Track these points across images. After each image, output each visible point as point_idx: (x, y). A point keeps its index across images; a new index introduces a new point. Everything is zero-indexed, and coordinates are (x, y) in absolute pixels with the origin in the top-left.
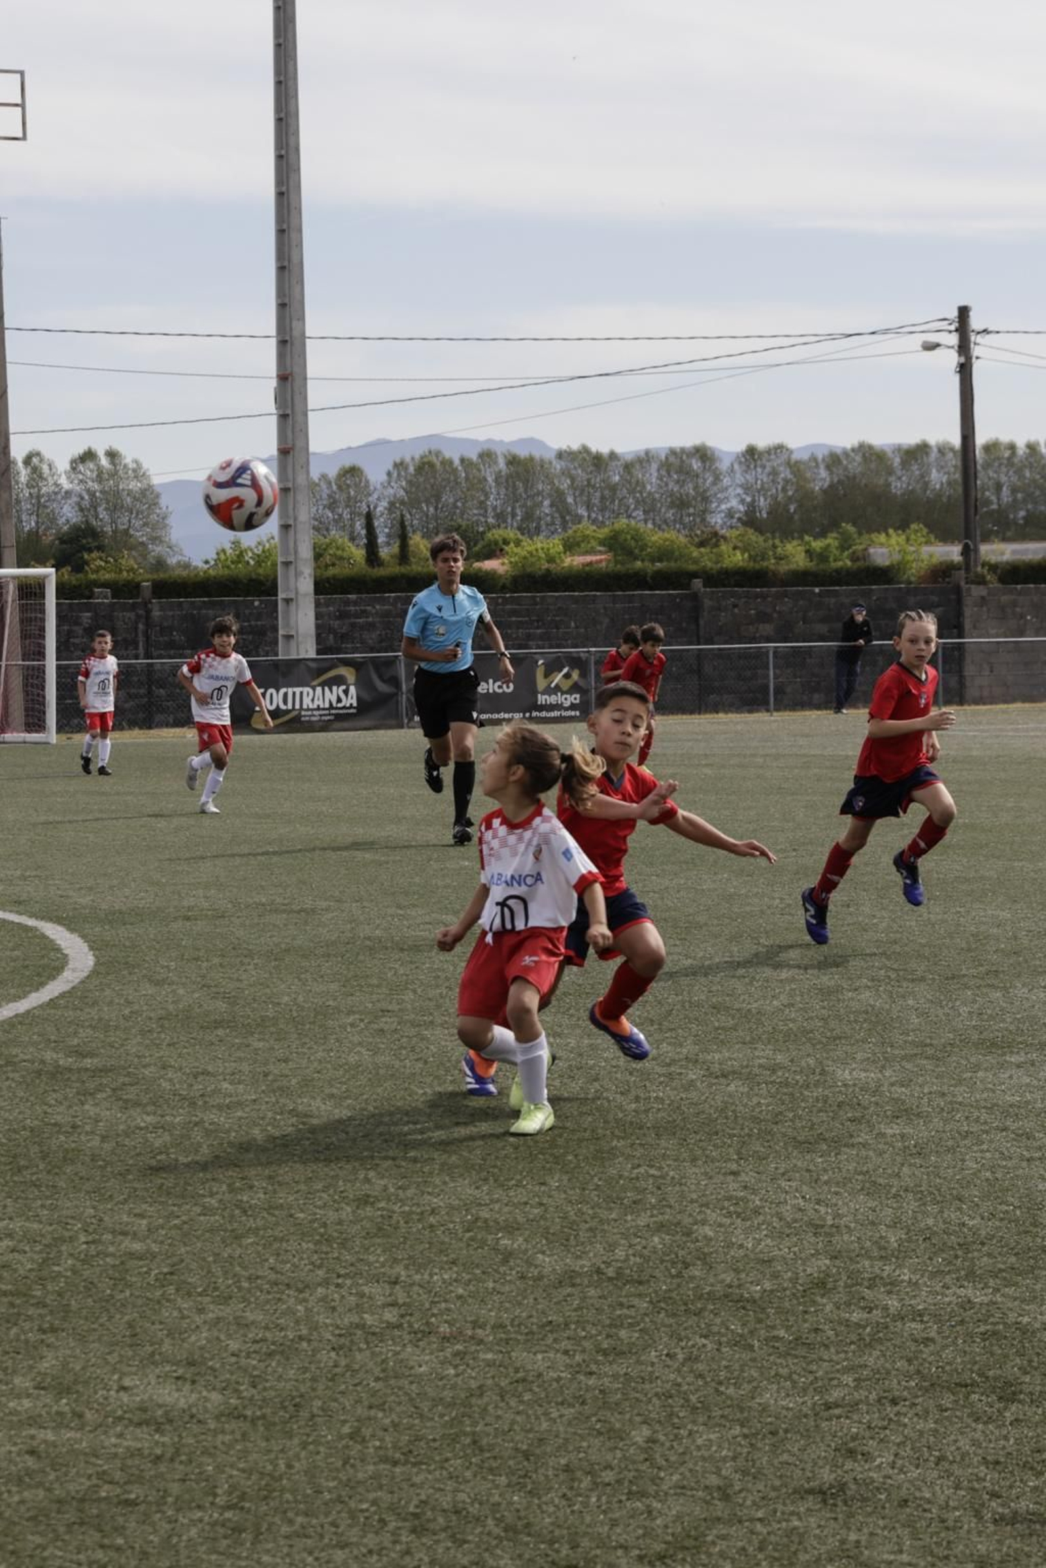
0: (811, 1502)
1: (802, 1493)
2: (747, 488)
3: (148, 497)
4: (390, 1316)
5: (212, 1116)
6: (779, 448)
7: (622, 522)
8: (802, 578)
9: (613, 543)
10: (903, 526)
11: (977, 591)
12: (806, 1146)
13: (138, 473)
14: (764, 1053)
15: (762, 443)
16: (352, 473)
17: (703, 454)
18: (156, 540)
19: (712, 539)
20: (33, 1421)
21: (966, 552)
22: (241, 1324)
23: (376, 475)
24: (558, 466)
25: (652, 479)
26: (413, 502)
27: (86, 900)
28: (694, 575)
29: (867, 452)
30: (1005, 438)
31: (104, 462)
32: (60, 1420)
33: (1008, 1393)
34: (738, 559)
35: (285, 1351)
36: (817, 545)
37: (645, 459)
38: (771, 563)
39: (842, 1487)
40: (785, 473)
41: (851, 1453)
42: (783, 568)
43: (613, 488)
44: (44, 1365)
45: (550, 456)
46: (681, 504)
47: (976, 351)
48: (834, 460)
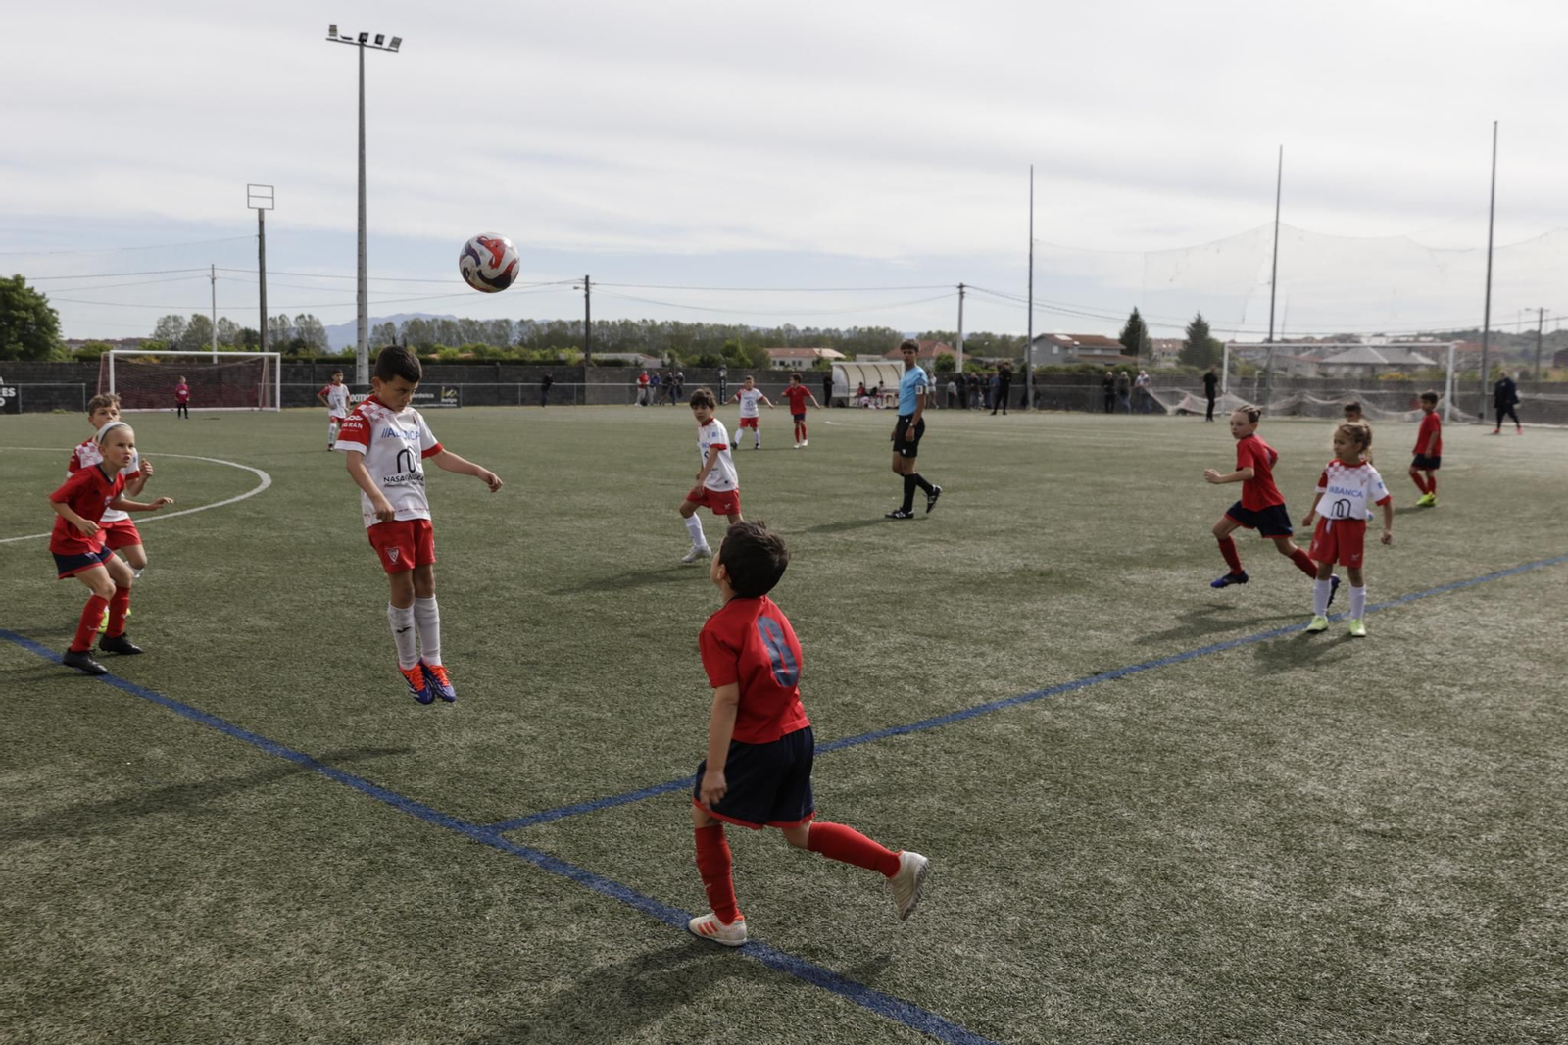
0: (464, 657)
1: (462, 655)
2: (521, 333)
3: (321, 331)
4: (341, 598)
5: (299, 534)
6: (531, 321)
7: (480, 343)
8: (537, 363)
9: (476, 350)
10: (571, 347)
11: (590, 368)
12: (491, 545)
13: (318, 322)
14: (486, 516)
15: (526, 318)
16: (390, 325)
17: (507, 321)
18: (323, 345)
19: (509, 349)
20: (215, 631)
21: (586, 355)
22: (292, 600)
23: (398, 325)
24: (458, 324)
25: (489, 329)
26: (410, 335)
27: (273, 463)
28: (497, 360)
29: (561, 323)
30: (605, 319)
31: (307, 318)
32: (223, 631)
33: (536, 623)
34: (515, 356)
35: (303, 609)
36: (543, 352)
37: (487, 322)
38: (527, 358)
39: (475, 653)
40: (533, 328)
41: (481, 642)
42: (532, 359)
43: (476, 332)
44: (222, 613)
45: (456, 321)
46: (499, 337)
47: (591, 290)
48: (550, 325)
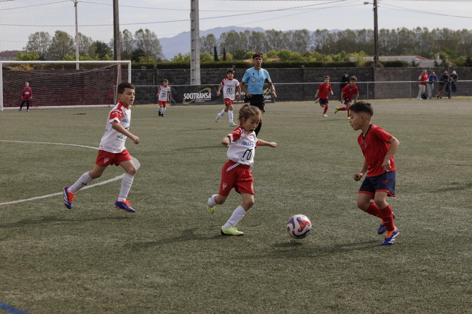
0: (329, 310)
1: (326, 307)
2: (317, 41)
3: (156, 42)
4: (218, 259)
5: (171, 207)
6: (325, 30)
7: (283, 50)
8: (331, 65)
9: (281, 55)
10: (358, 51)
11: (378, 69)
12: (329, 216)
13: (153, 35)
14: (318, 191)
15: (321, 29)
16: (211, 36)
17: (305, 32)
18: (158, 53)
19: (307, 54)
20: (122, 286)
21: (375, 58)
22: (178, 261)
23: (217, 36)
24: (266, 35)
25: (291, 38)
26: (227, 44)
27: (138, 149)
28: (302, 64)
29: (349, 32)
30: (386, 28)
31: (145, 32)
32: (129, 286)
33: (382, 281)
34: (313, 60)
35: (189, 269)
36: (335, 56)
37: (289, 33)
38: (323, 61)
39: (337, 306)
40: (327, 37)
41: (340, 297)
42: (326, 62)
43: (281, 41)
44: (125, 272)
45: (264, 32)
46: (299, 45)
47: (378, 5)
48: (340, 34)
